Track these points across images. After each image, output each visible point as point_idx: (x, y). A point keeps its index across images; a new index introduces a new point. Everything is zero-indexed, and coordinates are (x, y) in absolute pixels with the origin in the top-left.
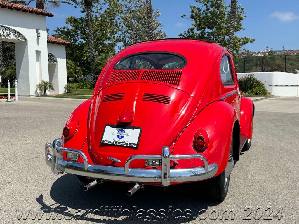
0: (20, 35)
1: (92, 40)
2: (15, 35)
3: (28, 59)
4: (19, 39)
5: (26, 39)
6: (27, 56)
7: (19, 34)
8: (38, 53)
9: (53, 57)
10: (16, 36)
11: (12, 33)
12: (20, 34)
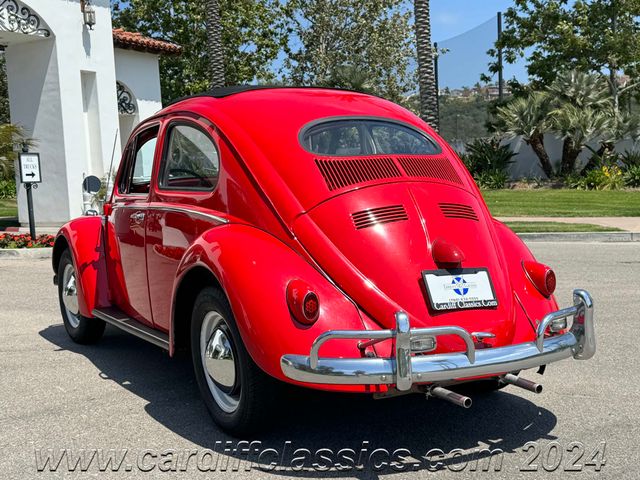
0: (32, 18)
1: (216, 40)
2: (17, 17)
3: (59, 100)
4: (29, 30)
5: (48, 33)
6: (53, 90)
7: (27, 15)
8: (88, 78)
9: (125, 95)
10: (19, 22)
11: (5, 11)
12: (29, 16)
